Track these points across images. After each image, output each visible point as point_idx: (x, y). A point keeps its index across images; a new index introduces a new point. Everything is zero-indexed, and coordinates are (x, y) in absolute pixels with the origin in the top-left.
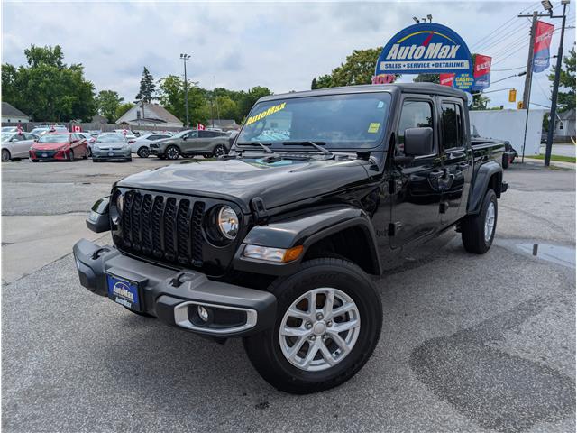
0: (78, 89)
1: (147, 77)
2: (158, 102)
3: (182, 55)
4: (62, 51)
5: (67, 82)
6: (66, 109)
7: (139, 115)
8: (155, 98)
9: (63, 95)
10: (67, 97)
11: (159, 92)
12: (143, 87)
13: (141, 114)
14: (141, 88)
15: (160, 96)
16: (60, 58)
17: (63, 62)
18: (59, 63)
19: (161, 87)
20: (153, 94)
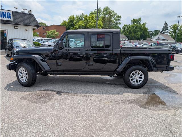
0: (143, 30)
1: (166, 25)
2: (168, 33)
3: (178, 16)
4: (141, 19)
5: (140, 28)
6: (138, 36)
7: (158, 38)
8: (167, 32)
9: (138, 32)
10: (139, 33)
11: (170, 30)
12: (164, 28)
13: (159, 38)
14: (163, 29)
15: (170, 31)
16: (140, 21)
17: (141, 22)
18: (140, 23)
19: (171, 28)
20: (167, 31)
